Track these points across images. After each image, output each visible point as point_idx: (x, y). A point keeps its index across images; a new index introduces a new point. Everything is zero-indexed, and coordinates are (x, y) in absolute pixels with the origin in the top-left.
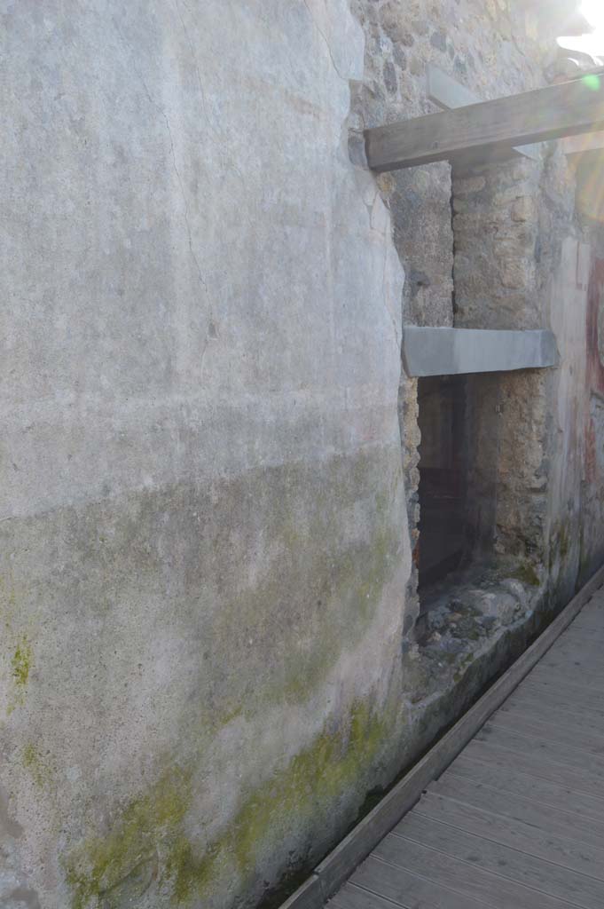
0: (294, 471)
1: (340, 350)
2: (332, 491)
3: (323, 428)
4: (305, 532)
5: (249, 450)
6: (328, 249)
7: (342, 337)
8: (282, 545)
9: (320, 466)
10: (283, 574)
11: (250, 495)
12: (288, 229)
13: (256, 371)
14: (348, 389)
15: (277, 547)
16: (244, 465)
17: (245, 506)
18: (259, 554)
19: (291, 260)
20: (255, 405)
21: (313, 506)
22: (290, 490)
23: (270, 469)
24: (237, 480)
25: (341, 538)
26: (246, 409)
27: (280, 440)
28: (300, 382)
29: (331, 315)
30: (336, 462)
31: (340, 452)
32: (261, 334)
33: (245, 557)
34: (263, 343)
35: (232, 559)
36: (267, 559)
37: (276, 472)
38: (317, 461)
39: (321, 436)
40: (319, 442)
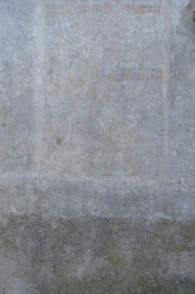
0: (122, 223)
1: (175, 153)
2: (158, 240)
3: (152, 201)
4: (129, 259)
5: (83, 205)
6: (165, 90)
7: (177, 145)
8: (106, 262)
9: (148, 223)
10: (106, 278)
11: (82, 229)
12: (125, 83)
13: (92, 164)
14: (183, 179)
15: (102, 262)
16: (78, 213)
17: (77, 234)
18: (86, 262)
19: (126, 100)
20: (89, 182)
21: (138, 246)
22: (117, 233)
23: (99, 219)
24: (73, 220)
25: (165, 271)
26: (82, 184)
27: (110, 204)
28: (130, 172)
29: (166, 132)
30: (164, 223)
31: (170, 218)
32: (97, 144)
33: (75, 260)
34: (98, 148)
35: (65, 259)
36: (93, 266)
37: (106, 221)
38: (145, 220)
39: (150, 206)
40: (147, 209)
